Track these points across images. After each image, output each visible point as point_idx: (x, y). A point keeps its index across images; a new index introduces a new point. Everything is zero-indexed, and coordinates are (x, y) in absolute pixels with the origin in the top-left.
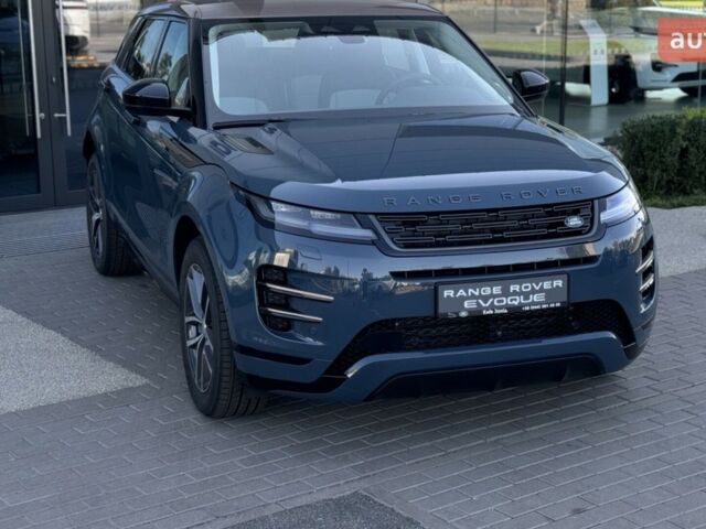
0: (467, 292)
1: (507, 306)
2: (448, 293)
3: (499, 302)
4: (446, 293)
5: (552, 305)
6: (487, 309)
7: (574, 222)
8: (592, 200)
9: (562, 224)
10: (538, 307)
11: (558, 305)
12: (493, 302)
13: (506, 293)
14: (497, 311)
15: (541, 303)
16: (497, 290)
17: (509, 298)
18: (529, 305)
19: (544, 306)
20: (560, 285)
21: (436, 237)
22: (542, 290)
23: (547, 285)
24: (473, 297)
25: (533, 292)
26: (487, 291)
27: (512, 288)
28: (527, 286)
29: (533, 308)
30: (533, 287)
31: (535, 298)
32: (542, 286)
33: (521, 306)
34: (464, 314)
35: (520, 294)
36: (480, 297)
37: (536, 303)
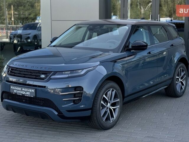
0: (15, 88)
2: (12, 87)
3: (21, 92)
5: (31, 96)
6: (18, 93)
7: (43, 76)
9: (40, 76)
10: (28, 96)
11: (33, 96)
13: (22, 90)
14: (20, 94)
15: (29, 95)
16: (20, 89)
19: (29, 96)
20: (33, 91)
22: (29, 92)
23: (30, 90)
26: (18, 89)
28: (26, 90)
29: (27, 96)
31: (28, 93)
33: (24, 94)
34: (14, 93)
35: (24, 91)
37: (28, 95)
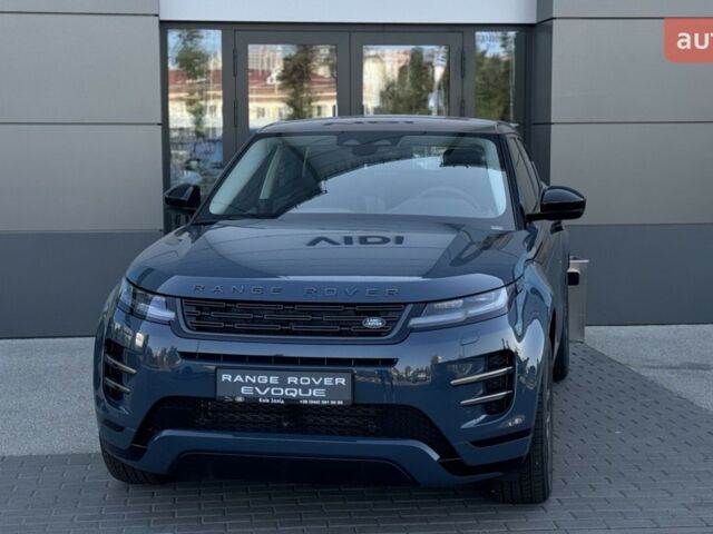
0: (244, 379)
1: (284, 398)
2: (226, 377)
3: (275, 391)
4: (224, 377)
5: (333, 402)
6: (263, 397)
7: (374, 323)
8: (406, 304)
9: (359, 324)
10: (317, 402)
11: (340, 403)
12: (270, 391)
13: (283, 384)
14: (273, 401)
15: (321, 399)
16: (274, 380)
17: (287, 390)
18: (308, 399)
19: (325, 402)
20: (343, 383)
21: (225, 323)
22: (322, 385)
23: (328, 381)
24: (250, 384)
25: (313, 386)
26: (263, 379)
27: (290, 380)
28: (306, 380)
29: (312, 402)
30: (312, 381)
31: (314, 392)
32: (323, 381)
33: (298, 398)
34: (240, 399)
35: (299, 386)
36: (257, 384)
37: (316, 399)
